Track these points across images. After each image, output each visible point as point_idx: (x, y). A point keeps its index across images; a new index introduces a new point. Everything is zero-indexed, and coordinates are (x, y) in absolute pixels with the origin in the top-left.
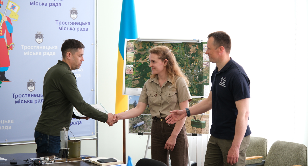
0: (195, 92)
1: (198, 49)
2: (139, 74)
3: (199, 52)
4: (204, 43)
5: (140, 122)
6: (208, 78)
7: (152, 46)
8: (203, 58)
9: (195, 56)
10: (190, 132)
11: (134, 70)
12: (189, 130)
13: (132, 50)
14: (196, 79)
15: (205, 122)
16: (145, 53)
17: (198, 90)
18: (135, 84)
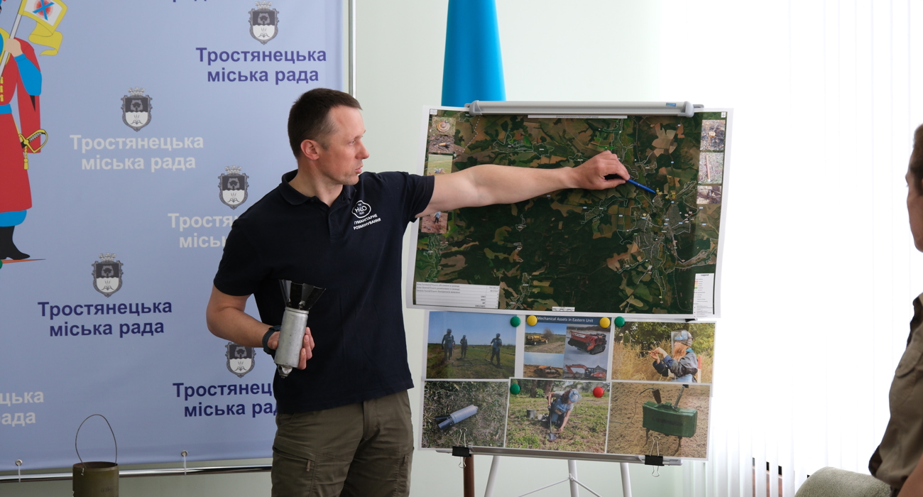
0: (663, 299)
1: (681, 140)
2: (468, 234)
3: (686, 150)
4: (705, 116)
5: (463, 407)
6: (712, 245)
7: (517, 129)
8: (700, 173)
9: (670, 165)
10: (638, 449)
11: (449, 219)
12: (635, 442)
13: (446, 147)
14: (669, 250)
15: (695, 415)
16: (493, 156)
17: (673, 294)
18: (449, 270)
